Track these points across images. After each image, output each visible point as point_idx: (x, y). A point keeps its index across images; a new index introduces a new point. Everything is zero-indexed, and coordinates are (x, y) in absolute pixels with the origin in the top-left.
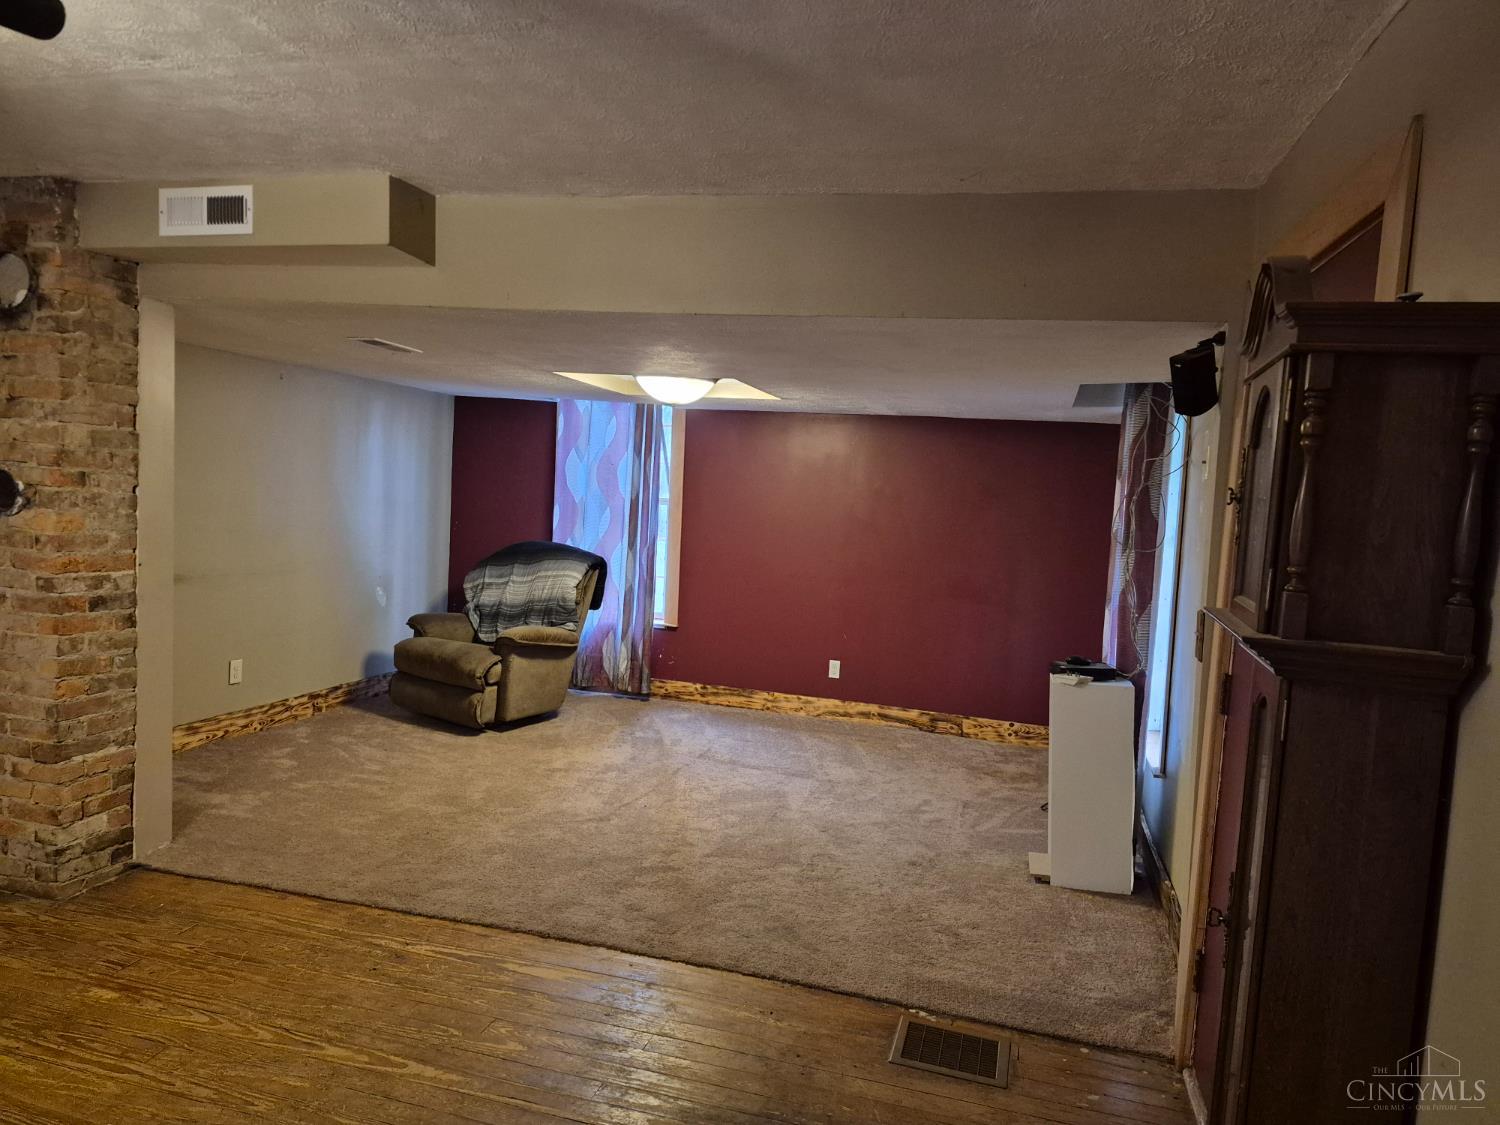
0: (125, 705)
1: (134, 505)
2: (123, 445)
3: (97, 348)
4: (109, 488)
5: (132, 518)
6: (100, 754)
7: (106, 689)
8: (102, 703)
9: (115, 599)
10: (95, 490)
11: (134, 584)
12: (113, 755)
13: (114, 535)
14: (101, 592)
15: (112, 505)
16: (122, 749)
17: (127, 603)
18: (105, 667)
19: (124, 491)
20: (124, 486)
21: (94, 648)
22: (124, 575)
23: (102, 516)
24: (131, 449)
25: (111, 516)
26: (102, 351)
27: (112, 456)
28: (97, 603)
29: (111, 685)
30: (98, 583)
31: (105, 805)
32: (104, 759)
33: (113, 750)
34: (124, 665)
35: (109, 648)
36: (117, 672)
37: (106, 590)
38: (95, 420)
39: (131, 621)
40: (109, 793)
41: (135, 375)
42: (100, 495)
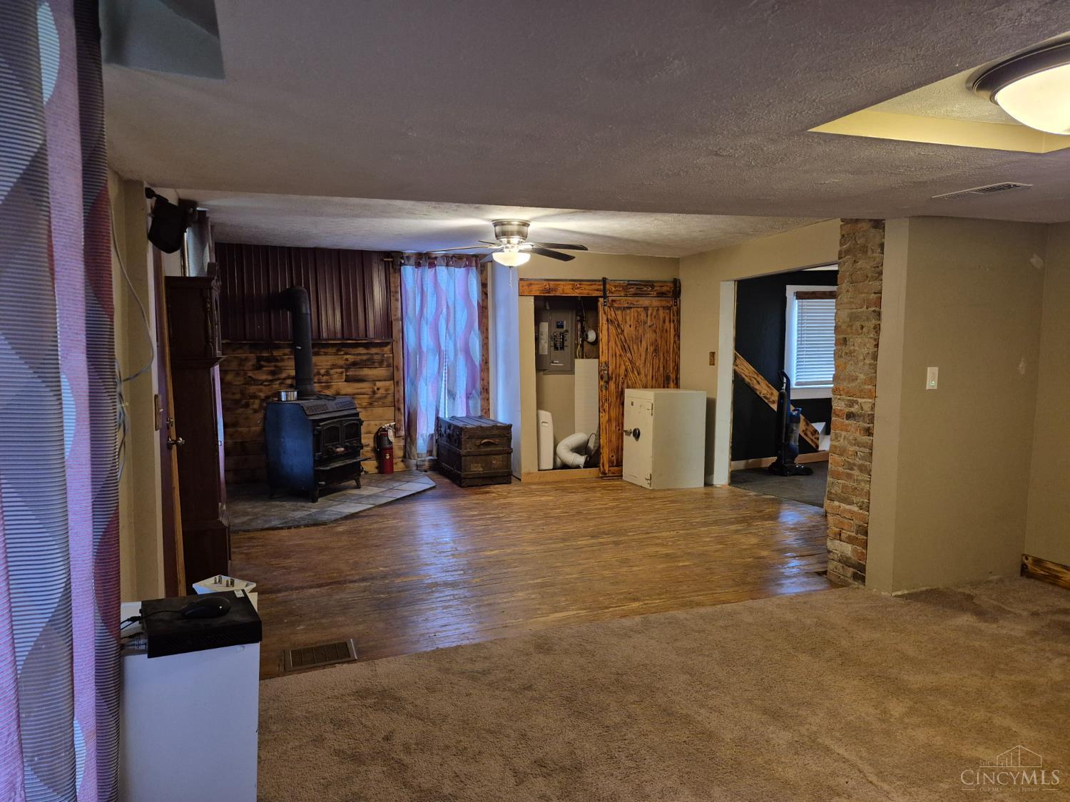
0: (863, 484)
1: (875, 357)
2: (868, 319)
3: (858, 262)
4: (860, 347)
5: (874, 367)
6: (848, 507)
7: (852, 469)
8: (849, 476)
9: (860, 416)
10: (852, 348)
11: (873, 408)
12: (854, 511)
13: (862, 376)
14: (852, 410)
15: (861, 357)
16: (861, 511)
17: (867, 420)
18: (851, 455)
19: (868, 348)
20: (868, 346)
21: (846, 442)
22: (865, 402)
23: (856, 364)
24: (874, 321)
25: (861, 364)
26: (860, 264)
27: (862, 327)
28: (850, 416)
29: (855, 468)
30: (851, 404)
31: (851, 540)
32: (850, 511)
33: (855, 508)
34: (862, 458)
35: (855, 445)
36: (858, 462)
37: (855, 409)
38: (853, 306)
39: (869, 432)
40: (853, 534)
41: (881, 273)
42: (854, 351)
